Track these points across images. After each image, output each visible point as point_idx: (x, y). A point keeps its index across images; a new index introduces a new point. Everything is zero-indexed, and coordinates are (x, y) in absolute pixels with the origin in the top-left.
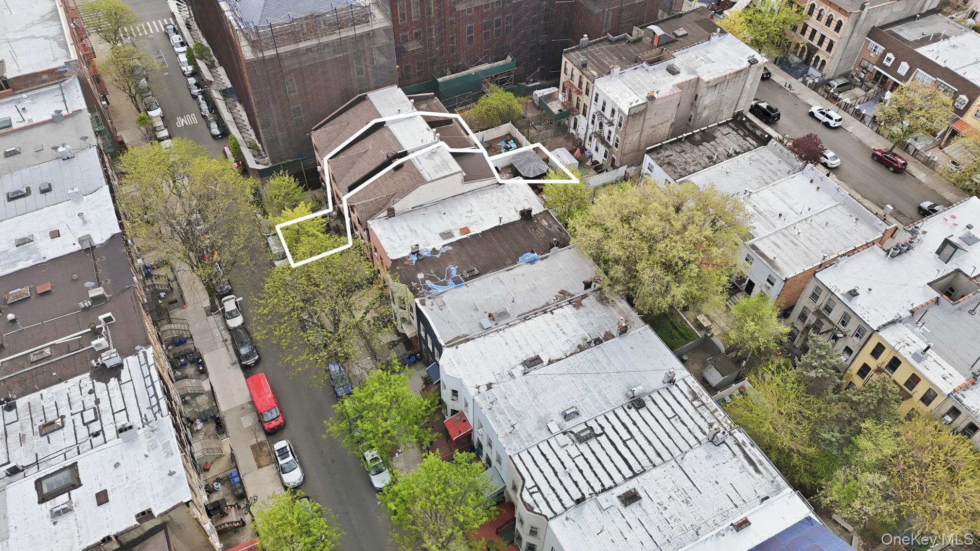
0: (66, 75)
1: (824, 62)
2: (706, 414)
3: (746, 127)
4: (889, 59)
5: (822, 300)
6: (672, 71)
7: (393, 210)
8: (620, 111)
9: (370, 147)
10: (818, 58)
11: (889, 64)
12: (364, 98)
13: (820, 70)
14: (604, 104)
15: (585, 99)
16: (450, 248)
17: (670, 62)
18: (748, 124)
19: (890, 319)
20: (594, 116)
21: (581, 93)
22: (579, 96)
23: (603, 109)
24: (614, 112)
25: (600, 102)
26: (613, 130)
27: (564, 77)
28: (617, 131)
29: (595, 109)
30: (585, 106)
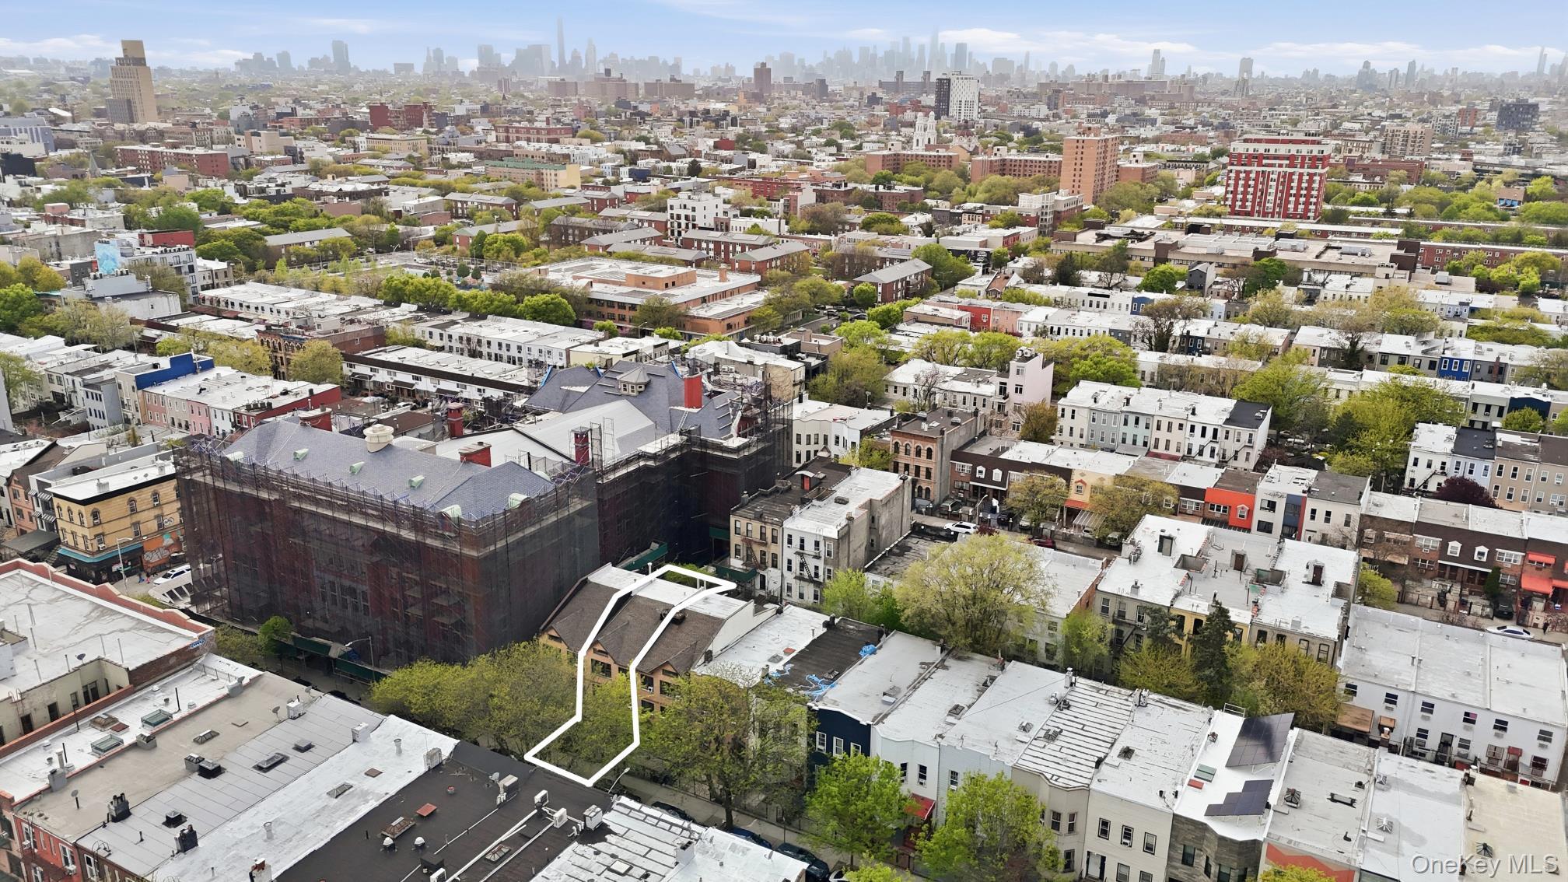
0: (196, 654)
1: (928, 490)
2: (1116, 695)
3: (928, 534)
4: (981, 472)
5: (1113, 608)
6: (842, 501)
7: (710, 652)
8: (825, 538)
9: (629, 618)
10: (920, 488)
11: (983, 476)
12: (586, 582)
13: (927, 498)
14: (802, 541)
15: (773, 549)
16: (791, 665)
17: (834, 496)
18: (928, 531)
19: (1172, 597)
20: (790, 562)
21: (766, 545)
22: (763, 549)
23: (802, 547)
24: (817, 544)
25: (796, 542)
26: (821, 564)
27: (735, 540)
28: (826, 562)
29: (789, 553)
30: (775, 556)
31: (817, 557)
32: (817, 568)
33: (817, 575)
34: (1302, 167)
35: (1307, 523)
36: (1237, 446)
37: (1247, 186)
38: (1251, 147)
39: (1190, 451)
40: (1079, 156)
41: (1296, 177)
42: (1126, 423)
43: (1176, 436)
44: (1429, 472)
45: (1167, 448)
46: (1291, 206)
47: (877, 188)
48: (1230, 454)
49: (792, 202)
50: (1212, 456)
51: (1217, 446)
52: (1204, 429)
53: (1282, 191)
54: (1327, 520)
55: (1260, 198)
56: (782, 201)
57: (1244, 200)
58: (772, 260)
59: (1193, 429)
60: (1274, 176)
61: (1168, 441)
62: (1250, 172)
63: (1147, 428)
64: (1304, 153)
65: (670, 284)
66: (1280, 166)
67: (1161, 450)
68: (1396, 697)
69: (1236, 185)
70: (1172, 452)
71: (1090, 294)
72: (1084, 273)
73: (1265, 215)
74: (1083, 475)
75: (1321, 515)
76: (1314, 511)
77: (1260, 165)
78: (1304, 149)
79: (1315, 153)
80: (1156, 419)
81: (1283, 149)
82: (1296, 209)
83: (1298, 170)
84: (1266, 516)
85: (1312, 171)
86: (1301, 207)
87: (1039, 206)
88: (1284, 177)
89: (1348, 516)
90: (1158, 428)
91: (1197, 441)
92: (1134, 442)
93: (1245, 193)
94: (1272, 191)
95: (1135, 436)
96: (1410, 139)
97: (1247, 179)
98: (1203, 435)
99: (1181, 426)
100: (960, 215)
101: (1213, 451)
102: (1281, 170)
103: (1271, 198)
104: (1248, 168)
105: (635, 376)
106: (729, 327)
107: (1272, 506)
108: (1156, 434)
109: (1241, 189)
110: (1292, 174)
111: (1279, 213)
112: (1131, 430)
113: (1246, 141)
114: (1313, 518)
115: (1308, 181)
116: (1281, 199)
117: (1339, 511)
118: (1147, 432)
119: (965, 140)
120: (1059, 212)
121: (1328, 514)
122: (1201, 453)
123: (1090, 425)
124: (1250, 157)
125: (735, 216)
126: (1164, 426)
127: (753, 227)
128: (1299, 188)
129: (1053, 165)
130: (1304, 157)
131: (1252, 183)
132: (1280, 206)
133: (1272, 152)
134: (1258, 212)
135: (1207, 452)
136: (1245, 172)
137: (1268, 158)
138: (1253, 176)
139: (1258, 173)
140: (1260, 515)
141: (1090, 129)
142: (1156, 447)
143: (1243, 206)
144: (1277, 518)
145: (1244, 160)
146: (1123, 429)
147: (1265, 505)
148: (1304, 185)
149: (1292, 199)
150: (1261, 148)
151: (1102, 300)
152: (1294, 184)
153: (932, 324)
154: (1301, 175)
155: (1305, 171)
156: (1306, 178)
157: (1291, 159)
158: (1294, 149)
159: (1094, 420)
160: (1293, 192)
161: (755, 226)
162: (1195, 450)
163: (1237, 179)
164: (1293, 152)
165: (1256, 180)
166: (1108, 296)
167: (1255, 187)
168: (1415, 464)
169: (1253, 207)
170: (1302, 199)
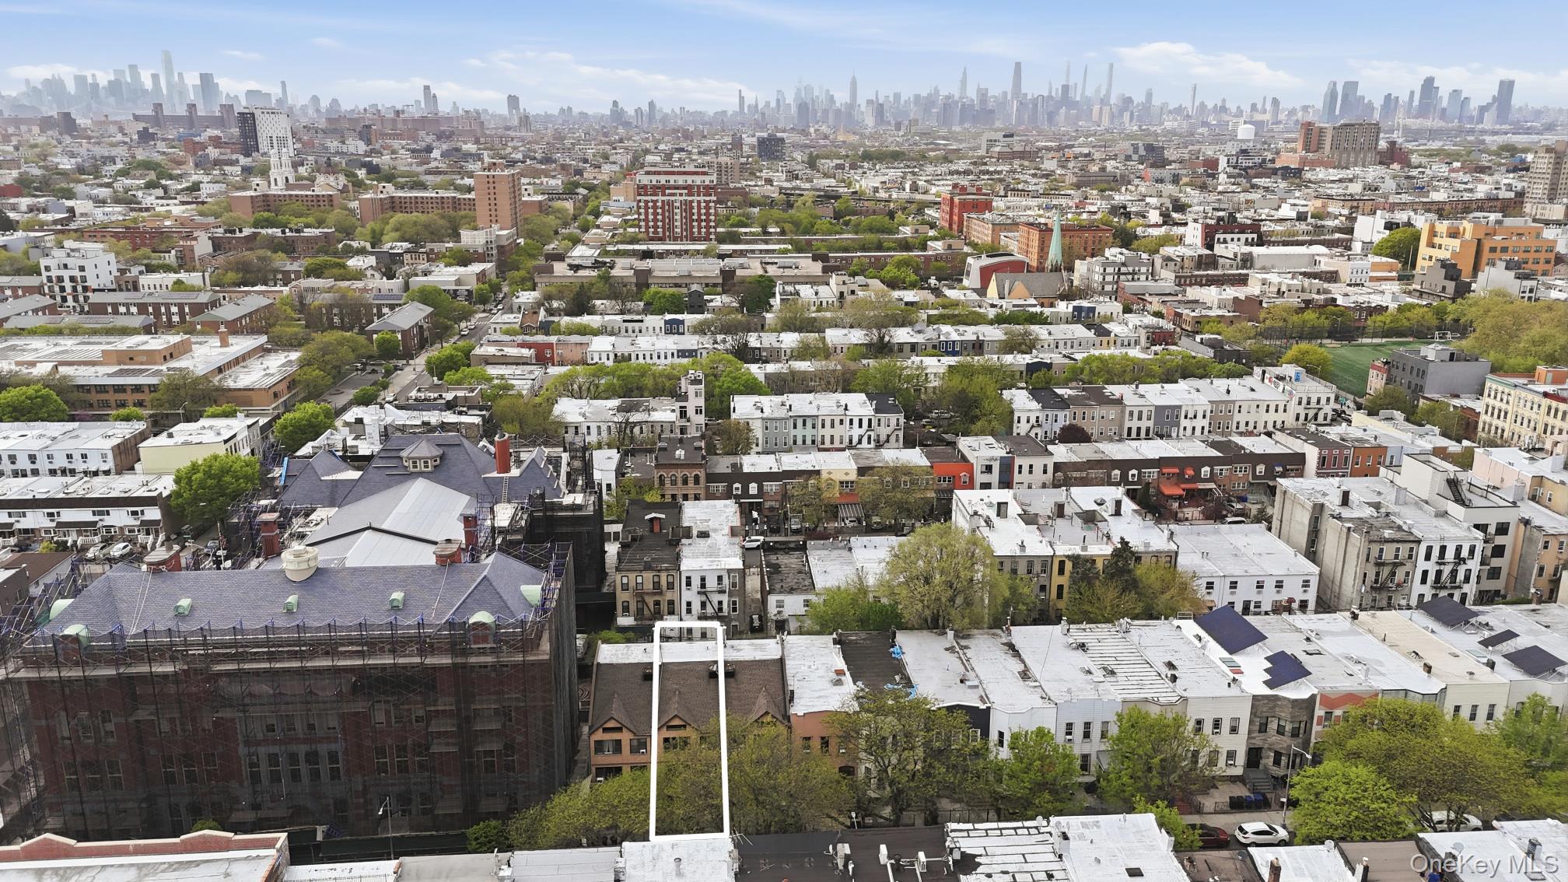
4: (737, 489)
6: (704, 535)
7: (792, 691)
8: (729, 571)
12: (598, 665)
14: (703, 579)
15: (669, 595)
17: (695, 531)
18: (777, 546)
20: (689, 604)
21: (661, 593)
22: (657, 598)
23: (703, 586)
24: (720, 578)
25: (696, 583)
26: (725, 598)
27: (622, 597)
28: (730, 596)
29: (690, 595)
30: (671, 603)
31: (722, 592)
32: (720, 603)
33: (720, 610)
34: (699, 195)
35: (1017, 478)
36: (889, 430)
37: (655, 214)
38: (654, 178)
39: (851, 441)
40: (492, 191)
41: (695, 204)
42: (795, 427)
43: (839, 431)
44: (1029, 425)
45: (832, 443)
46: (695, 230)
47: (283, 232)
48: (883, 438)
49: (187, 253)
50: (869, 443)
51: (872, 433)
52: (861, 421)
53: (686, 218)
54: (1031, 472)
55: (669, 224)
56: (173, 252)
57: (656, 227)
58: (241, 318)
59: (851, 421)
60: (678, 204)
61: (832, 436)
62: (657, 201)
63: (814, 427)
64: (698, 183)
65: (168, 357)
66: (681, 195)
67: (827, 445)
68: (1212, 583)
69: (647, 214)
70: (837, 445)
71: (625, 321)
72: (598, 302)
73: (675, 239)
74: (830, 473)
75: (1025, 469)
76: (1020, 467)
77: (664, 194)
78: (698, 180)
79: (707, 183)
80: (820, 419)
81: (681, 180)
82: (699, 232)
83: (696, 198)
84: (986, 478)
85: (708, 198)
86: (703, 230)
87: (483, 241)
88: (686, 204)
89: (1045, 466)
90: (823, 426)
91: (856, 432)
92: (804, 442)
93: (655, 220)
94: (678, 217)
95: (804, 436)
96: (723, 169)
97: (655, 207)
98: (860, 426)
99: (841, 422)
100: (401, 255)
101: (869, 438)
102: (682, 198)
103: (678, 224)
104: (654, 198)
105: (423, 449)
106: (276, 395)
107: (989, 469)
108: (822, 432)
109: (651, 217)
110: (691, 202)
111: (686, 237)
112: (799, 432)
113: (648, 173)
114: (1020, 472)
115: (705, 208)
116: (686, 224)
117: (1038, 462)
118: (814, 432)
119: (332, 178)
120: (502, 247)
121: (1031, 466)
122: (860, 442)
123: (764, 434)
124: (654, 187)
125: (141, 273)
126: (828, 424)
127: (175, 283)
128: (699, 214)
129: (445, 201)
130: (699, 187)
131: (659, 211)
132: (686, 230)
133: (672, 183)
134: (669, 237)
135: (865, 440)
136: (705, 201)
137: (669, 188)
138: (659, 204)
139: (663, 201)
140: (979, 478)
141: (494, 164)
142: (823, 443)
143: (656, 232)
144: (994, 477)
145: (650, 191)
146: (793, 432)
147: (984, 469)
148: (703, 211)
149: (695, 224)
150: (663, 179)
151: (637, 325)
152: (695, 211)
153: (517, 364)
154: (699, 202)
155: (702, 198)
156: (703, 205)
157: (689, 189)
158: (689, 179)
159: (767, 428)
160: (695, 217)
161: (179, 282)
162: (855, 440)
163: (647, 208)
164: (690, 182)
165: (663, 208)
166: (642, 321)
167: (663, 214)
168: (1019, 422)
169: (664, 232)
170: (703, 224)
